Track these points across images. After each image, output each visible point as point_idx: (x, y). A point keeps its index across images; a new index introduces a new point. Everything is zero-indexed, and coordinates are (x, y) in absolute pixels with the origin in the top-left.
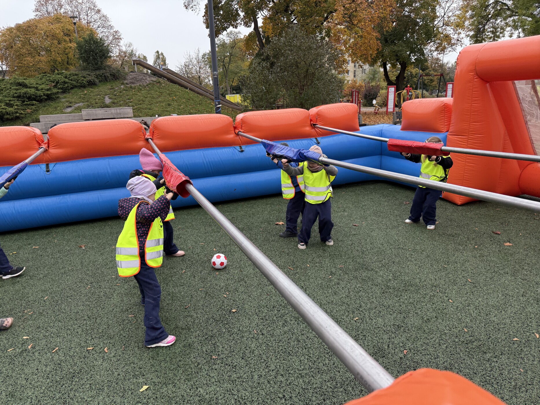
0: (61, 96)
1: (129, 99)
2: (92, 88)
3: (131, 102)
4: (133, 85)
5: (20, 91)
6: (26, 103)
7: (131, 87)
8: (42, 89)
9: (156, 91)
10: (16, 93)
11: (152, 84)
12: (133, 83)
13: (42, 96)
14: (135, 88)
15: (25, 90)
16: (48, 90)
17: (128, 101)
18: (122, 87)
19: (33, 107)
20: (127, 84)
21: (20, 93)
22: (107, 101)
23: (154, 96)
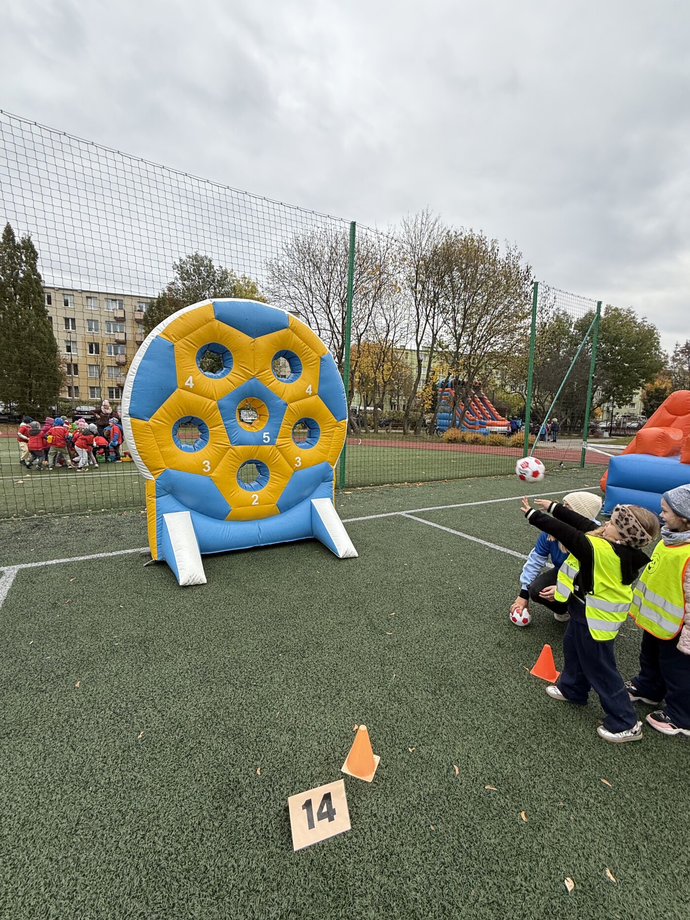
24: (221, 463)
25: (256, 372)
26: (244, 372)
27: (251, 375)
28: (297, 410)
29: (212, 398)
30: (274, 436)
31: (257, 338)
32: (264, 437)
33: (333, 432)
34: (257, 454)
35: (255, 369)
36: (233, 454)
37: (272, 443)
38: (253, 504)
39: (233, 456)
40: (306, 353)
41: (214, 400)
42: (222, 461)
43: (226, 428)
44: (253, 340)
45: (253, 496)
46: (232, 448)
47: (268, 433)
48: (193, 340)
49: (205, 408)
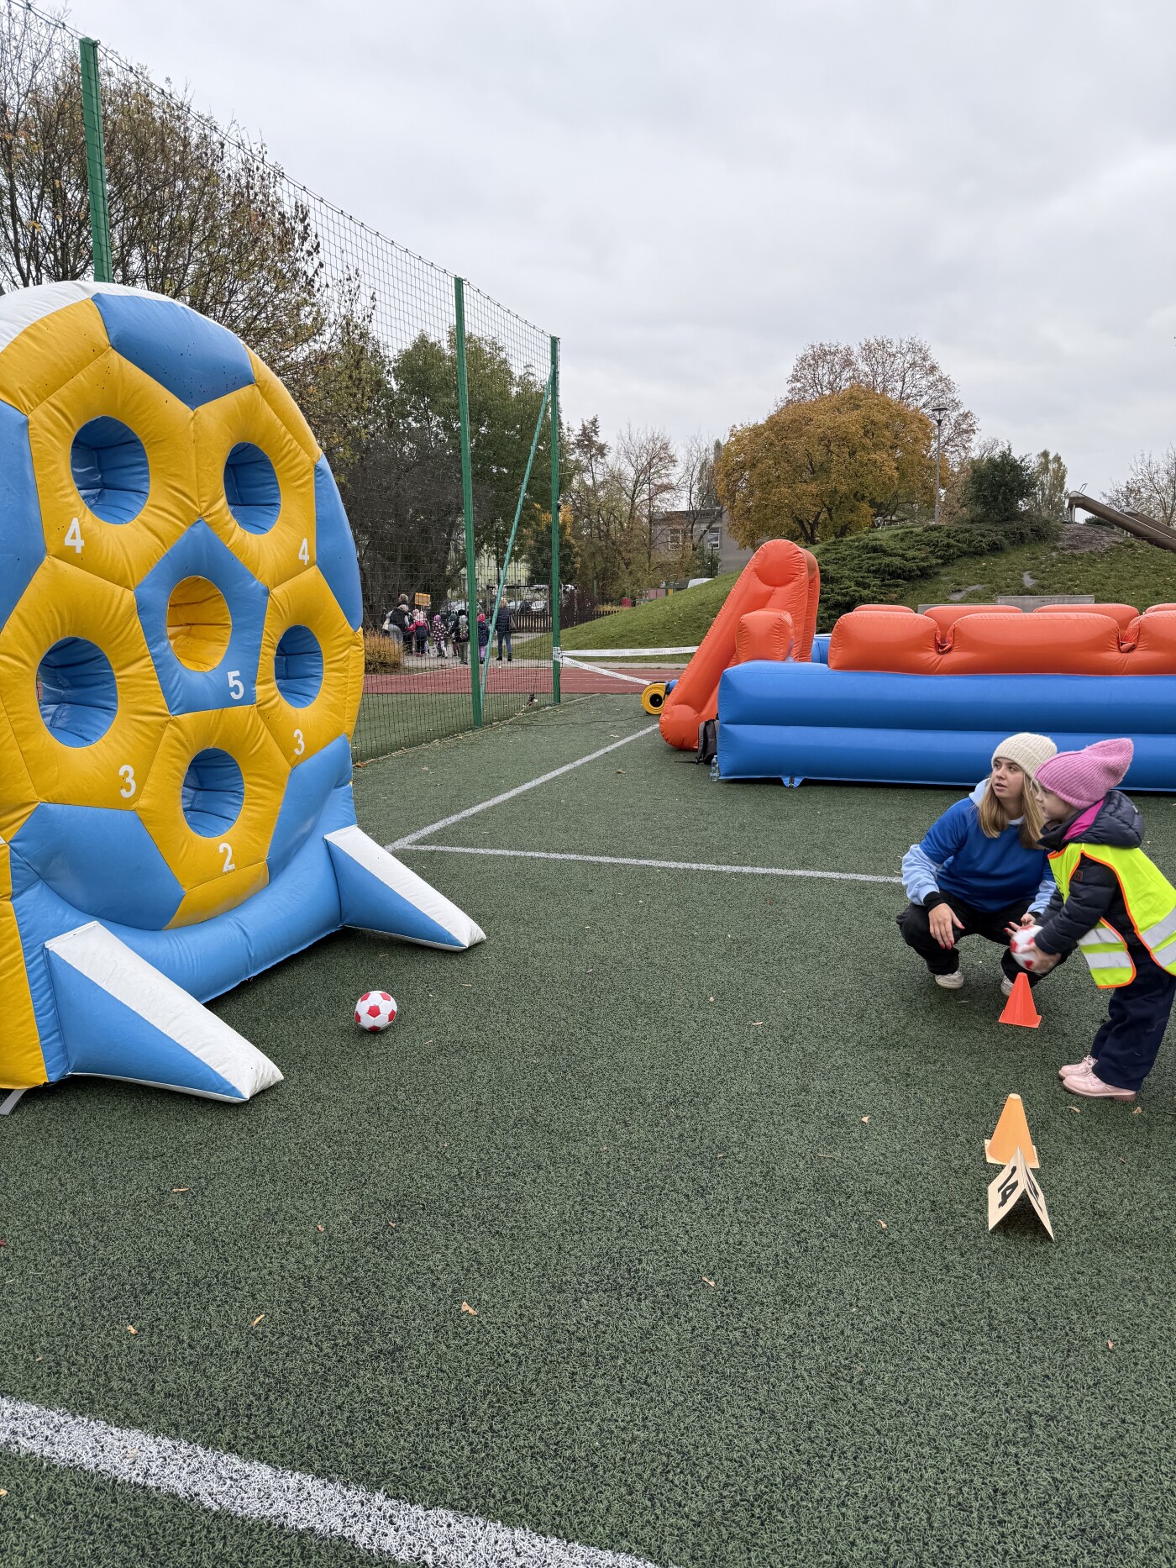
0: (943, 571)
1: (1071, 580)
2: (994, 556)
3: (1076, 586)
4: (1076, 552)
5: (880, 561)
6: (887, 582)
7: (1073, 556)
8: (914, 558)
9: (1128, 565)
10: (873, 565)
11: (1117, 549)
12: (1076, 547)
13: (914, 570)
14: (1082, 558)
15: (887, 560)
16: (923, 560)
17: (1070, 583)
18: (1054, 554)
19: (898, 589)
20: (1063, 549)
21: (880, 564)
22: (1028, 581)
23: (1125, 574)
24: (154, 769)
25: (204, 505)
26: (180, 505)
27: (196, 512)
28: (286, 607)
29: (121, 582)
30: (250, 680)
31: (200, 409)
32: (232, 683)
33: (347, 658)
34: (219, 732)
35: (200, 496)
36: (178, 740)
37: (248, 699)
38: (225, 870)
39: (179, 746)
40: (289, 452)
41: (128, 587)
42: (157, 761)
43: (157, 667)
44: (192, 414)
45: (221, 851)
46: (176, 724)
47: (237, 673)
48: (67, 406)
49: (112, 612)
